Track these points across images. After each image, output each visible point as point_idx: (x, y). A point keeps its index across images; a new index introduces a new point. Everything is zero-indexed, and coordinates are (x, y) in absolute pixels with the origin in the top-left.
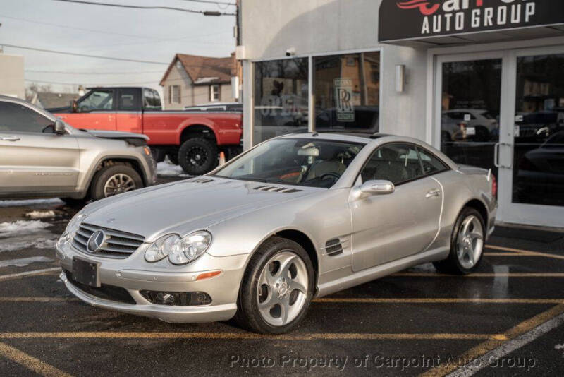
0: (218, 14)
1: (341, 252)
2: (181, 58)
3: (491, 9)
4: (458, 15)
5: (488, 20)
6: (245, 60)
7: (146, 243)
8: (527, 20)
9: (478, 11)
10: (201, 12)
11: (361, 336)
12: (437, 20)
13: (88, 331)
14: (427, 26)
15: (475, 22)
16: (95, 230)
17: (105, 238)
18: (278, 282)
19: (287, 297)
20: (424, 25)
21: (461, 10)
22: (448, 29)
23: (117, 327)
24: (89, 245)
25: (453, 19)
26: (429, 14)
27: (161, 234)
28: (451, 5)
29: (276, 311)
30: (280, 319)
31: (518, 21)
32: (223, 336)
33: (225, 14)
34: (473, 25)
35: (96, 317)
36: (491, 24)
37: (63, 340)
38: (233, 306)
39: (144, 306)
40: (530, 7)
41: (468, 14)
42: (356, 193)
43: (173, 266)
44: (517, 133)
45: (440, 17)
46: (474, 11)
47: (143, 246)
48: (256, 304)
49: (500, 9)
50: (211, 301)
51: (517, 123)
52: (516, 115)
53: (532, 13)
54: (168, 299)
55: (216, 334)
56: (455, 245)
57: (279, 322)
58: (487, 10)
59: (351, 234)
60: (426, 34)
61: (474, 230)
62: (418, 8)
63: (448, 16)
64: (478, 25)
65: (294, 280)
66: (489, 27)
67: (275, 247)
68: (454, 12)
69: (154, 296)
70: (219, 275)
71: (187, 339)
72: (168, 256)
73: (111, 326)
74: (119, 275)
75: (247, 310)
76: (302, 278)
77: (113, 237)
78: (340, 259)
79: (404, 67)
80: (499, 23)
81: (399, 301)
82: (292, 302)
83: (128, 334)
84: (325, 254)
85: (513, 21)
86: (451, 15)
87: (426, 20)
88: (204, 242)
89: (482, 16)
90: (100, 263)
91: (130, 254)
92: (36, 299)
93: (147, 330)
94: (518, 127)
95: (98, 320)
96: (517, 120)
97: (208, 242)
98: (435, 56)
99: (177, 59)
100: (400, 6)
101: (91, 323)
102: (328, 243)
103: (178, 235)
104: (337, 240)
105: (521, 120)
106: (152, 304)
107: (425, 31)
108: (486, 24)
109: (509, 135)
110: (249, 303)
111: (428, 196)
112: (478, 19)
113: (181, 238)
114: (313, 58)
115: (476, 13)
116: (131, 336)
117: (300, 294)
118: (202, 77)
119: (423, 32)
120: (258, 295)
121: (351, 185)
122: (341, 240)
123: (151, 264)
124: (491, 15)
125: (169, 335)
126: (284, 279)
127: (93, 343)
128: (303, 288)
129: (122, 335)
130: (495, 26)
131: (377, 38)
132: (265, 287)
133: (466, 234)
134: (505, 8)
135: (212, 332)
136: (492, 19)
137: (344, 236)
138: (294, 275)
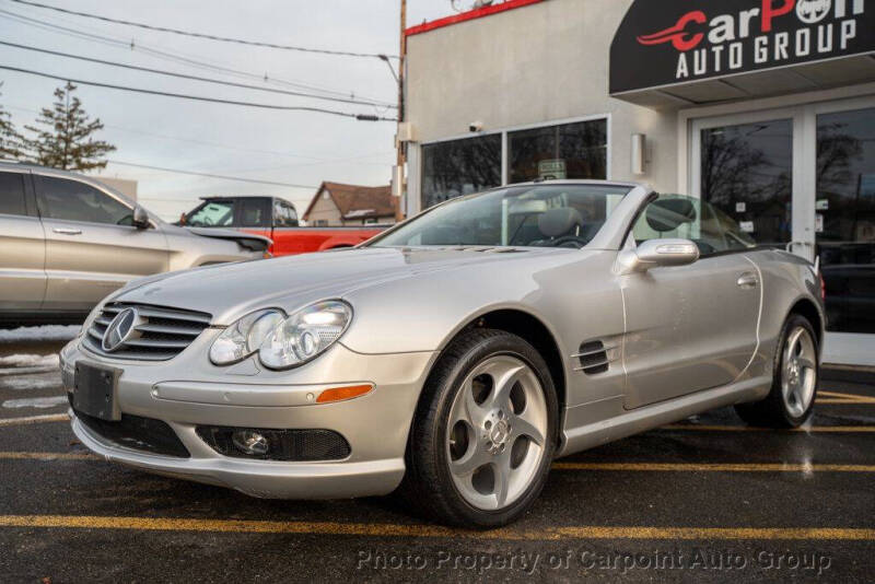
0: (375, 119)
1: (604, 368)
2: (328, 186)
3: (785, 35)
4: (732, 46)
5: (781, 50)
6: (411, 142)
7: (214, 327)
8: (843, 46)
9: (765, 40)
10: (353, 116)
11: (663, 533)
12: (700, 57)
13: (101, 515)
14: (685, 65)
15: (761, 56)
16: (120, 310)
17: (136, 322)
18: (488, 417)
19: (508, 451)
20: (679, 67)
21: (737, 39)
22: (717, 68)
23: (159, 510)
24: (107, 340)
25: (725, 55)
26: (687, 48)
27: (249, 308)
28: (721, 34)
29: (485, 478)
30: (494, 496)
31: (829, 48)
32: (375, 530)
33: (384, 119)
34: (757, 60)
35: (128, 489)
36: (785, 56)
37: (39, 532)
38: (397, 464)
39: (206, 462)
40: (848, 27)
41: (748, 45)
42: (629, 260)
43: (266, 371)
44: (820, 226)
45: (704, 52)
46: (757, 40)
47: (208, 333)
48: (443, 462)
49: (799, 33)
50: (349, 450)
51: (818, 212)
52: (818, 199)
53: (853, 34)
54: (256, 446)
55: (360, 526)
56: (779, 375)
57: (490, 501)
58: (778, 37)
59: (621, 335)
60: (683, 78)
61: (802, 353)
62: (670, 42)
63: (717, 50)
64: (764, 59)
65: (521, 416)
66: (782, 61)
67: (484, 344)
68: (726, 44)
69: (226, 439)
70: (369, 394)
71: (298, 536)
72: (257, 351)
73: (150, 506)
74: (155, 393)
75: (424, 473)
76: (536, 415)
77: (153, 321)
78: (600, 381)
79: (643, 137)
80: (799, 53)
81: (701, 468)
82: (516, 462)
83: (179, 522)
84: (578, 367)
85: (821, 49)
86: (721, 48)
87: (682, 57)
88: (335, 324)
89: (771, 47)
90: (122, 371)
91: (180, 350)
92: (34, 455)
93: (221, 515)
94: (821, 218)
95: (130, 493)
96: (819, 208)
97: (344, 323)
98: (690, 121)
99: (324, 187)
100: (643, 42)
101: (113, 499)
102: (584, 347)
103: (284, 312)
104: (598, 344)
105: (826, 208)
106: (222, 458)
107: (682, 74)
108: (777, 57)
109: (807, 229)
110: (429, 459)
111: (740, 281)
112: (764, 51)
113: (286, 316)
114: (509, 133)
115: (761, 43)
116: (182, 527)
117: (532, 446)
118: (354, 210)
119: (678, 76)
120: (450, 442)
121: (618, 246)
122: (606, 345)
123: (222, 369)
124: (786, 43)
125: (261, 527)
126: (500, 414)
127: (98, 539)
128: (539, 434)
129: (166, 524)
130: (793, 58)
131: (608, 91)
132: (463, 429)
133: (792, 360)
134: (807, 31)
135: (353, 520)
136: (787, 49)
137: (611, 337)
138: (519, 406)
